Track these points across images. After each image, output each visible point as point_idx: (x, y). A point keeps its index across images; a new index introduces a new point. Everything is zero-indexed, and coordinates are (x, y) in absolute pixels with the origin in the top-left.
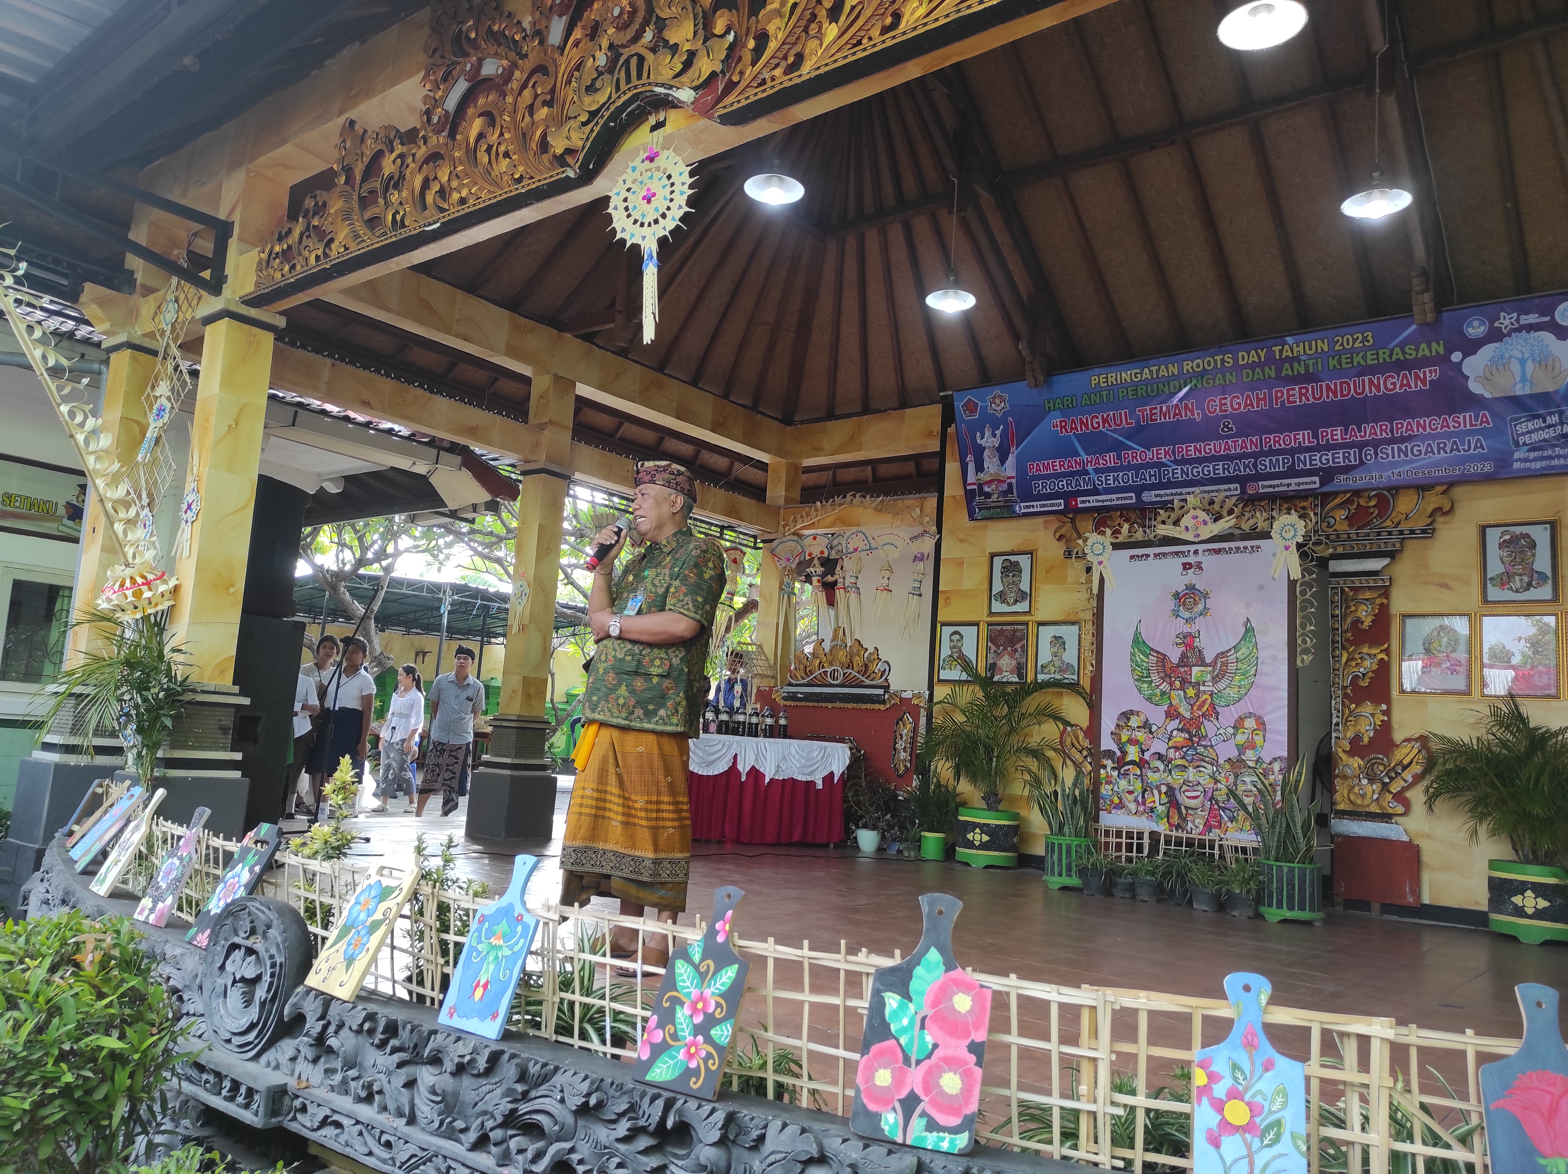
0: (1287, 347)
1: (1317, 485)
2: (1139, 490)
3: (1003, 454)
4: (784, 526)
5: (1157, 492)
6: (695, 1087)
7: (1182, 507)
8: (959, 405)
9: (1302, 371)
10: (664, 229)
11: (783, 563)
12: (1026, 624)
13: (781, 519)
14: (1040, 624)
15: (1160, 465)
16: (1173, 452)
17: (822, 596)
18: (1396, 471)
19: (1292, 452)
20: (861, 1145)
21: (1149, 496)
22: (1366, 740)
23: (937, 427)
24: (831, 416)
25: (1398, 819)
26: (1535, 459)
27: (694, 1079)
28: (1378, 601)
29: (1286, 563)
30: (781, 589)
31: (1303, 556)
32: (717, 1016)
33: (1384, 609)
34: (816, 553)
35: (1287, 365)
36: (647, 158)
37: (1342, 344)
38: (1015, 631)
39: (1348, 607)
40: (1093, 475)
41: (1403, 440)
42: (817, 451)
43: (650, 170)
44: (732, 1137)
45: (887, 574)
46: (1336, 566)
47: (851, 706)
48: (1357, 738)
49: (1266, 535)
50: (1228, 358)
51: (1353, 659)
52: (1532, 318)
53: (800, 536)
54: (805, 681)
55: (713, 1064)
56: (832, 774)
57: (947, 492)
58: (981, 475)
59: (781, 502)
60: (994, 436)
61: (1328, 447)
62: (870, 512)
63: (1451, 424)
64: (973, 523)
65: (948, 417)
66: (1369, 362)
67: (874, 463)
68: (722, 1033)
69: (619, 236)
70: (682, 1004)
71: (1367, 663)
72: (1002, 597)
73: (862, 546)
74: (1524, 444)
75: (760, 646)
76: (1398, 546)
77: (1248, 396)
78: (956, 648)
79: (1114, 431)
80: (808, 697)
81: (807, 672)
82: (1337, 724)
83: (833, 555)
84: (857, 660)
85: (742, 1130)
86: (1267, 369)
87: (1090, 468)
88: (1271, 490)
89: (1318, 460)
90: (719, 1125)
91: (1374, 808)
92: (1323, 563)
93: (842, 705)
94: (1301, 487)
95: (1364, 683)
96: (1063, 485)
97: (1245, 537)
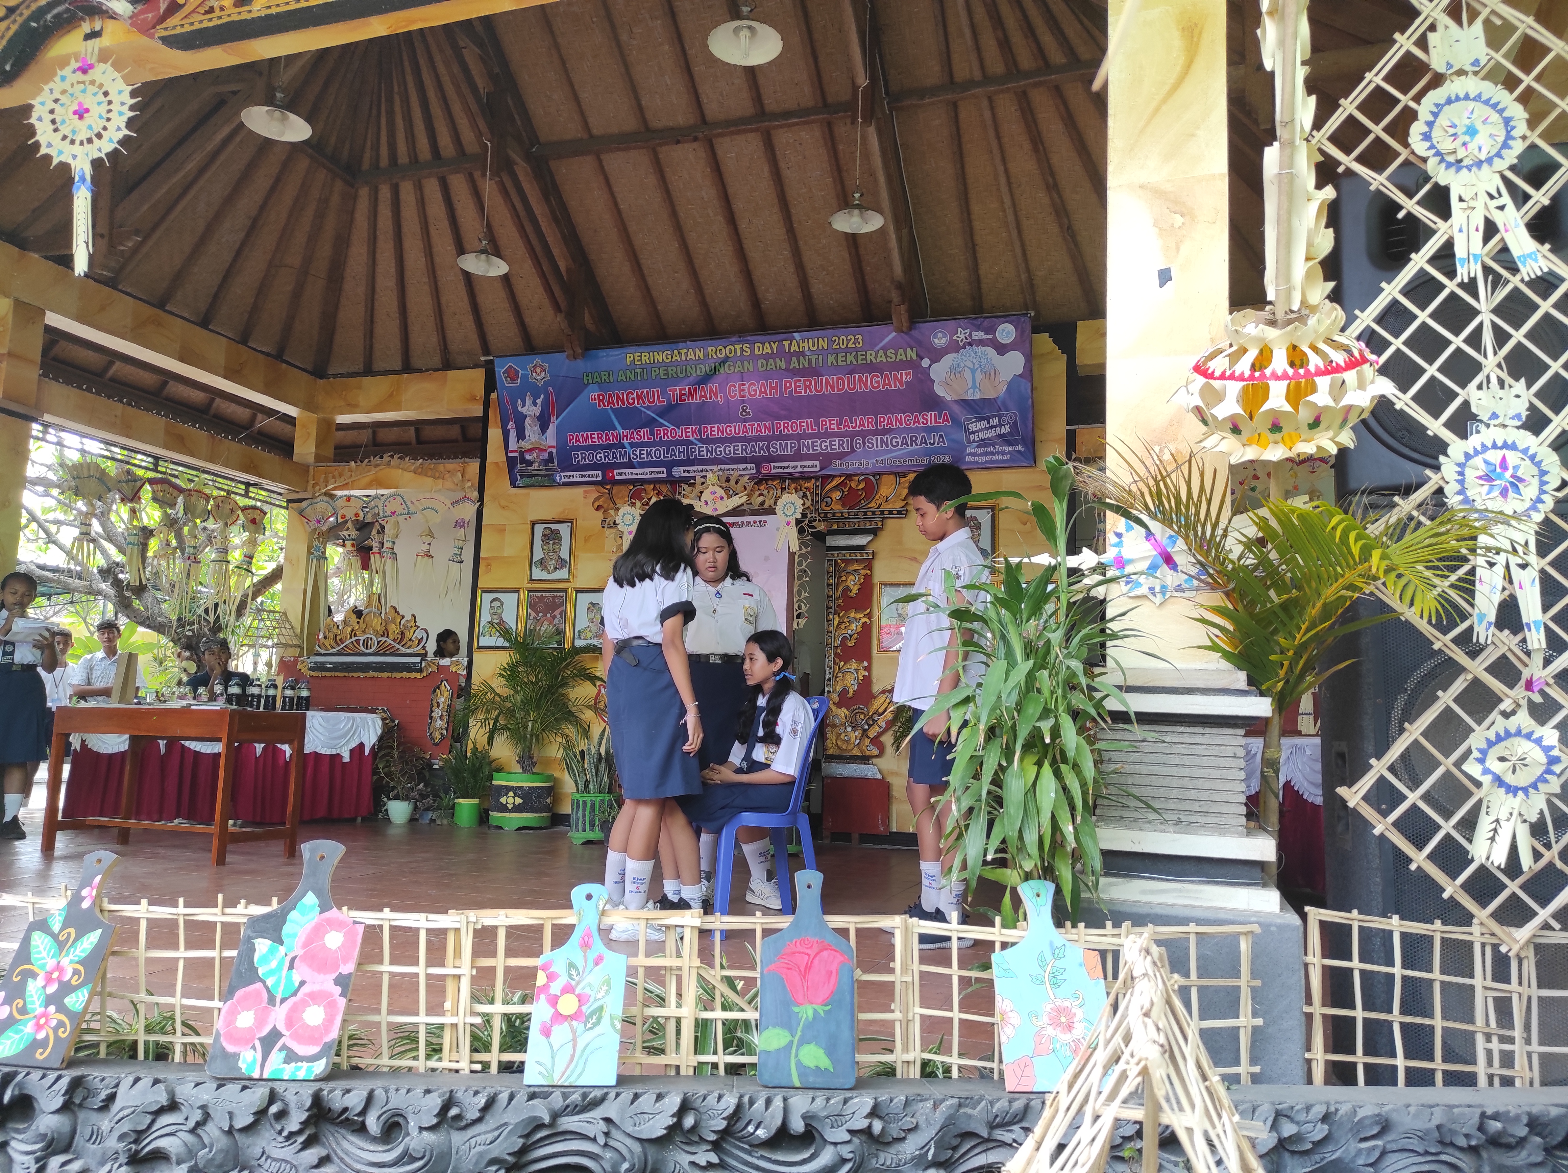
0: (794, 342)
1: (818, 469)
2: (670, 465)
3: (544, 423)
4: (314, 486)
5: (685, 468)
6: (41, 1058)
7: (703, 483)
8: (500, 371)
9: (807, 366)
10: (100, 150)
11: (313, 524)
12: (565, 590)
13: (311, 477)
14: (579, 591)
15: (688, 443)
16: (700, 431)
17: (356, 561)
18: (879, 459)
19: (799, 437)
20: (215, 1086)
21: (679, 472)
22: (851, 693)
23: (480, 392)
24: (369, 371)
25: (875, 760)
26: (982, 454)
27: (41, 1050)
28: (863, 572)
29: (786, 537)
30: (309, 553)
31: (801, 531)
32: (74, 982)
33: (868, 578)
34: (350, 515)
35: (794, 359)
36: (80, 69)
37: (838, 344)
38: (554, 597)
39: (840, 577)
40: (628, 449)
41: (885, 432)
42: (352, 408)
43: (83, 83)
44: (77, 1101)
45: (428, 539)
46: (834, 541)
47: (385, 675)
48: (845, 691)
49: (771, 511)
50: (746, 347)
51: (844, 622)
52: (978, 335)
53: (332, 496)
54: (334, 650)
55: (64, 1032)
56: (361, 746)
57: (490, 458)
58: (522, 443)
59: (311, 459)
60: (535, 404)
61: (828, 435)
62: (409, 475)
63: (921, 420)
64: (515, 490)
65: (490, 384)
66: (860, 362)
67: (417, 424)
68: (76, 1001)
69: (43, 151)
70: (34, 975)
71: (854, 626)
72: (542, 563)
73: (400, 510)
74: (974, 441)
75: (285, 614)
76: (880, 524)
77: (763, 384)
78: (497, 613)
79: (648, 408)
80: (338, 667)
81: (338, 641)
82: (829, 680)
83: (369, 519)
84: (394, 629)
85: (90, 1093)
86: (778, 360)
87: (625, 442)
88: (781, 471)
89: (820, 446)
90: (63, 1091)
91: (856, 752)
92: (820, 537)
93: (375, 674)
94: (805, 470)
95: (851, 644)
96: (600, 457)
97: (754, 513)
